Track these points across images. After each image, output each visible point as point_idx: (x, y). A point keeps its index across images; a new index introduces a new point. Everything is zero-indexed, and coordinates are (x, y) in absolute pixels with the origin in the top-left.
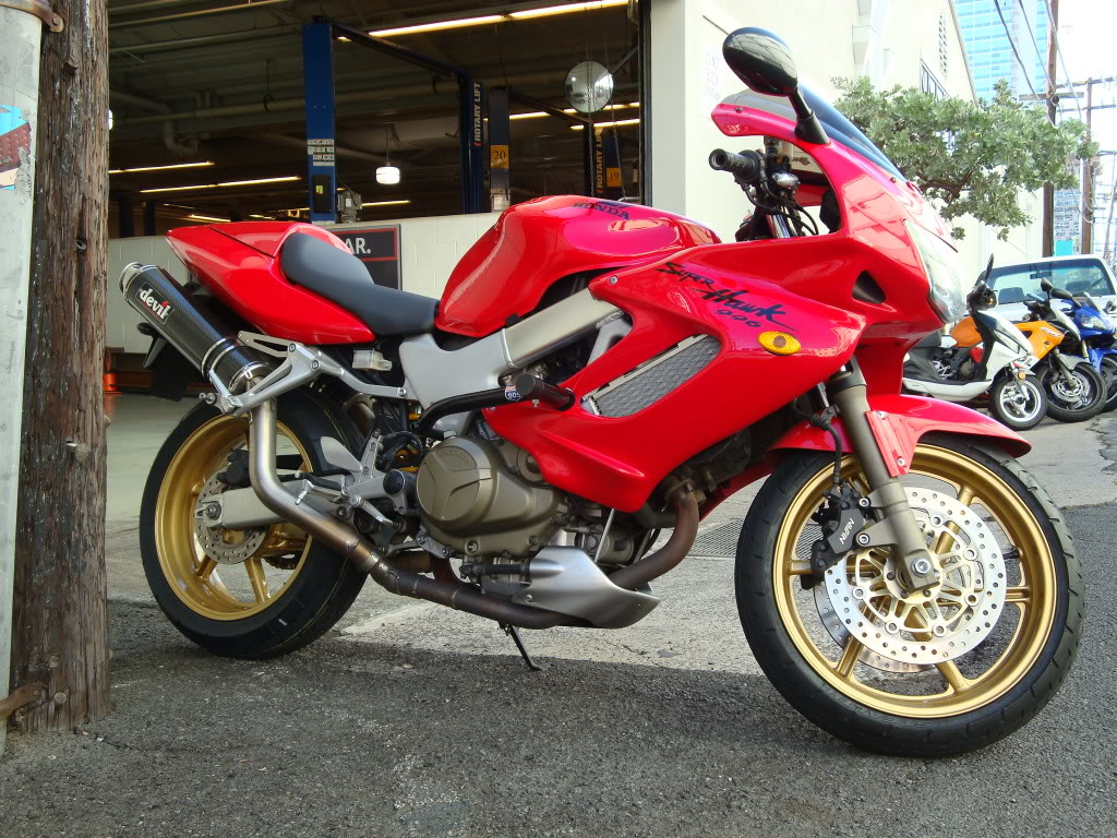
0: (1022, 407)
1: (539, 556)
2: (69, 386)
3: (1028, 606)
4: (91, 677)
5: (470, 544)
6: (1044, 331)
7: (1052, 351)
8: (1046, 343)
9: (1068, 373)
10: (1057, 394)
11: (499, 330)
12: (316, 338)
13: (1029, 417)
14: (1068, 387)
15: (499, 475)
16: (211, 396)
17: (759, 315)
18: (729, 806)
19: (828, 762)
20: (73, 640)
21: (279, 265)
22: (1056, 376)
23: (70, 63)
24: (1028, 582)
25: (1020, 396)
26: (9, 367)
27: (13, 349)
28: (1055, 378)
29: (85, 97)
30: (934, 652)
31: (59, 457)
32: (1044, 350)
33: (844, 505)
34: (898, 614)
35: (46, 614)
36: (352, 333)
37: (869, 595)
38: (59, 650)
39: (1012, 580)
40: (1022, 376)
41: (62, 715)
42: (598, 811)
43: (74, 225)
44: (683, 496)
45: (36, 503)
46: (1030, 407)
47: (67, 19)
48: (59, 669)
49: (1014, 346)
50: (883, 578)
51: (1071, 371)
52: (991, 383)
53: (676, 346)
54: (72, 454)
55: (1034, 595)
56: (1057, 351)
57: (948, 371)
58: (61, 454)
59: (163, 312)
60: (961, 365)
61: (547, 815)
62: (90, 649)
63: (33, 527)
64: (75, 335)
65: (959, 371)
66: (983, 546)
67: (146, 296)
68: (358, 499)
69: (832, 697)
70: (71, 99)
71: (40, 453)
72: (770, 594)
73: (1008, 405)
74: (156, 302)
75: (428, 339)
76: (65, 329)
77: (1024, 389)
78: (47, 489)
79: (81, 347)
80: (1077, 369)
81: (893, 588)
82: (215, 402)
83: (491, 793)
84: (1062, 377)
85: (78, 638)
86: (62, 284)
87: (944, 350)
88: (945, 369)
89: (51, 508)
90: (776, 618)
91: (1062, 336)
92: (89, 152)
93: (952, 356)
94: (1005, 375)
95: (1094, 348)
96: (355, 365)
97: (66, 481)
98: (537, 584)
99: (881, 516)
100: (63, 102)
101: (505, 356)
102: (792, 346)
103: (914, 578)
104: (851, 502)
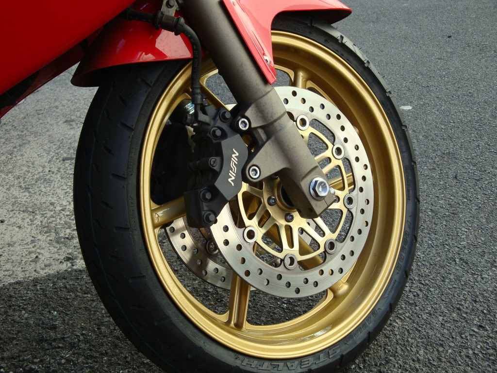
33: (218, 132)
37: (259, 233)
81: (277, 213)
99: (264, 137)
103: (314, 203)
104: (225, 127)
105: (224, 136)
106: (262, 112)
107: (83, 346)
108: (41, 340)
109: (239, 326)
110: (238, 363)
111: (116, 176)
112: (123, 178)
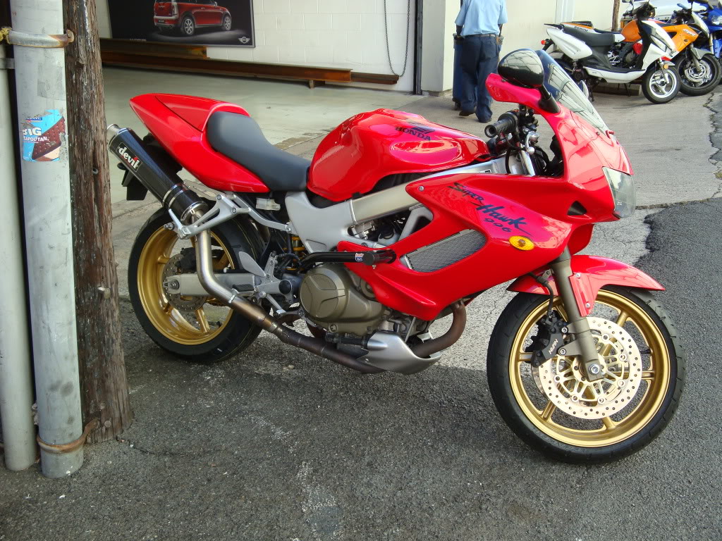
0: (663, 88)
1: (373, 337)
2: (96, 256)
3: (653, 383)
4: (122, 408)
5: (332, 325)
6: (685, 32)
7: (688, 46)
8: (685, 41)
9: (697, 62)
10: (688, 76)
11: (348, 199)
12: (232, 188)
13: (667, 95)
14: (696, 71)
15: (349, 292)
16: (170, 224)
17: (510, 223)
18: (481, 508)
19: (533, 468)
20: (111, 392)
21: (207, 137)
22: (689, 63)
23: (81, 62)
24: (654, 368)
25: (663, 80)
26: (66, 263)
27: (67, 252)
28: (688, 66)
29: (90, 79)
30: (597, 413)
31: (94, 297)
32: (683, 45)
33: (553, 330)
34: (579, 391)
35: (96, 382)
36: (255, 187)
37: (563, 380)
38: (105, 399)
39: (645, 368)
40: (666, 67)
41: (110, 432)
42: (411, 512)
43: (90, 161)
44: (458, 306)
45: (84, 325)
46: (669, 87)
47: (76, 32)
48: (106, 409)
49: (663, 46)
50: (571, 369)
51: (699, 60)
52: (644, 72)
53: (458, 233)
54: (101, 294)
55: (657, 376)
56: (692, 46)
57: (617, 59)
58: (95, 295)
59: (135, 164)
60: (626, 55)
61: (384, 518)
62: (120, 394)
63: (84, 338)
64: (96, 224)
65: (624, 59)
66: (630, 353)
67: (122, 151)
68: (264, 293)
69: (538, 435)
70: (83, 83)
71: (84, 297)
72: (507, 377)
73: (655, 86)
74: (130, 157)
75: (303, 196)
76: (91, 224)
77: (666, 75)
78: (89, 317)
79: (101, 231)
80: (703, 59)
81: (577, 375)
82: (173, 229)
83: (352, 498)
84: (693, 64)
85: (113, 390)
86: (87, 198)
87: (616, 43)
88: (615, 57)
89: (93, 326)
90: (509, 391)
91: (697, 35)
92: (95, 112)
93: (621, 48)
94: (655, 66)
95: (717, 39)
96: (257, 207)
97: (99, 309)
98: (371, 354)
99: (574, 338)
100: (78, 86)
101: (352, 218)
102: (529, 245)
103: (589, 375)
104: (557, 329)
105: (555, 332)
106: (575, 327)
107: (489, 408)
108: (474, 399)
109: (545, 419)
110: (534, 431)
111: (505, 334)
112: (508, 336)
